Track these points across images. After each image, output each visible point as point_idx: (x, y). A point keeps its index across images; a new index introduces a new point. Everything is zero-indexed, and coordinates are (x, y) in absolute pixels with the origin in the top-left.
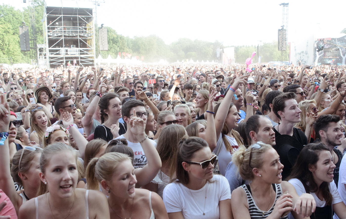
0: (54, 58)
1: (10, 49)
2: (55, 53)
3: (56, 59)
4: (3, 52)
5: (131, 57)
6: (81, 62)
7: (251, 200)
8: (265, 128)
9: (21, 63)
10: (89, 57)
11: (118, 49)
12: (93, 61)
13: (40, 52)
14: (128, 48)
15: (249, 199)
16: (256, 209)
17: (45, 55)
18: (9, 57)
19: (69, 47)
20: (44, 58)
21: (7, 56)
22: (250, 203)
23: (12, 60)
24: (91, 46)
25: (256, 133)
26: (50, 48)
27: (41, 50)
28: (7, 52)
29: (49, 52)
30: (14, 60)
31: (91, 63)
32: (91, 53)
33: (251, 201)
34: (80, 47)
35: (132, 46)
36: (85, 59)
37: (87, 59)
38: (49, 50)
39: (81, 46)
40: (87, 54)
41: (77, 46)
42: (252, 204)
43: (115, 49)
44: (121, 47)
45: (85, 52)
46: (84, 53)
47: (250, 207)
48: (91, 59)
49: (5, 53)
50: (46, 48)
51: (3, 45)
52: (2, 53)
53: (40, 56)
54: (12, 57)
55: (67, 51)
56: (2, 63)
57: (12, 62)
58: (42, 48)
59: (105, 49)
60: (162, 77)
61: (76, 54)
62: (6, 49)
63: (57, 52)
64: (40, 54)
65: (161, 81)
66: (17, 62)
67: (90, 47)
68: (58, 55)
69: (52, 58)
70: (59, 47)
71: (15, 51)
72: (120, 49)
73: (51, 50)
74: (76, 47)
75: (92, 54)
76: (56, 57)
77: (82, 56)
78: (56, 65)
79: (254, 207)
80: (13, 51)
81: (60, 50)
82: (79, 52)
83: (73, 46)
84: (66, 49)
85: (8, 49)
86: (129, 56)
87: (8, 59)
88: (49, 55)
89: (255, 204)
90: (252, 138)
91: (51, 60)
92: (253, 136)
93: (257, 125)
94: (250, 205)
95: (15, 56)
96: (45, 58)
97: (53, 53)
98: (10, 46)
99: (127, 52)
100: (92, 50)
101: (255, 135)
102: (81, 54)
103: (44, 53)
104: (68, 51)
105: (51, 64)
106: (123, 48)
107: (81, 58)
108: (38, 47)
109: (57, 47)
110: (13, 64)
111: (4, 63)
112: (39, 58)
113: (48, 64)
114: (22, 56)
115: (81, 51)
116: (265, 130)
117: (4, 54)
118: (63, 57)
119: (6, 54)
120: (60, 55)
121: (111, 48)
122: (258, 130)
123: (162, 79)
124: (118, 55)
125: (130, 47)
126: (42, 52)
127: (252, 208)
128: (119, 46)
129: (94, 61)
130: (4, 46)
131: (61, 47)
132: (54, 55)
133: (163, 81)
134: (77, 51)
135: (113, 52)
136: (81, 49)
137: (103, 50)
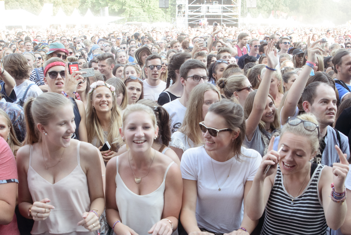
0: (193, 16)
1: (151, 6)
2: (195, 10)
3: (196, 18)
4: (143, 9)
5: (287, 17)
6: (224, 21)
7: (280, 177)
8: (322, 100)
9: (161, 22)
10: (233, 16)
11: (272, 7)
12: (236, 21)
13: (179, 9)
14: (284, 5)
15: (277, 175)
16: (282, 189)
17: (184, 13)
18: (149, 15)
19: (212, 3)
20: (182, 16)
21: (147, 13)
22: (277, 180)
23: (152, 18)
24: (237, 3)
25: (310, 105)
26: (190, 5)
27: (180, 7)
28: (148, 10)
29: (189, 9)
30: (154, 19)
31: (235, 23)
32: (236, 10)
33: (280, 179)
34: (224, 4)
35: (289, 3)
36: (229, 17)
37: (230, 18)
38: (189, 7)
39: (226, 2)
40: (231, 12)
41: (220, 3)
42: (279, 182)
43: (268, 7)
44: (276, 4)
45: (229, 9)
46: (228, 11)
47: (276, 184)
48: (235, 18)
49: (146, 10)
50: (185, 5)
51: (143, 1)
52: (142, 11)
53: (178, 13)
54: (152, 15)
55: (208, 8)
56: (142, 21)
57: (152, 20)
58: (182, 5)
59: (252, 7)
60: (287, 39)
61: (218, 12)
62: (147, 6)
63: (197, 10)
64: (179, 12)
65: (286, 43)
66: (157, 21)
67: (235, 4)
68: (199, 12)
69: (191, 16)
70: (200, 4)
71: (156, 8)
72: (274, 6)
73: (191, 7)
74: (218, 3)
75: (237, 12)
76: (196, 15)
77: (225, 14)
78: (195, 24)
79: (280, 186)
80: (153, 8)
81: (201, 7)
82: (222, 10)
83: (215, 3)
84: (208, 5)
85: (148, 6)
86: (285, 15)
87: (148, 17)
88: (188, 12)
89: (282, 182)
90: (306, 110)
91: (190, 18)
92: (307, 107)
93: (313, 94)
94: (276, 182)
95: (156, 14)
96: (184, 16)
97: (193, 11)
98: (151, 2)
99: (282, 10)
100: (237, 7)
101: (310, 107)
102: (224, 12)
103: (183, 10)
104: (210, 8)
105: (190, 23)
106: (278, 5)
107: (224, 17)
108: (177, 4)
109: (198, 3)
110: (153, 23)
111: (143, 22)
112: (177, 16)
113: (187, 23)
114: (162, 13)
115: (224, 8)
116: (321, 102)
117: (144, 11)
118: (204, 15)
119: (147, 12)
120: (200, 12)
121: (264, 5)
122: (313, 101)
123: (287, 41)
124: (271, 14)
125: (288, 5)
126: (181, 9)
127: (278, 186)
128: (273, 3)
129: (238, 21)
130: (145, 3)
131: (203, 4)
132: (194, 12)
133: (289, 43)
134: (219, 9)
135: (266, 10)
136: (224, 6)
137: (250, 7)
